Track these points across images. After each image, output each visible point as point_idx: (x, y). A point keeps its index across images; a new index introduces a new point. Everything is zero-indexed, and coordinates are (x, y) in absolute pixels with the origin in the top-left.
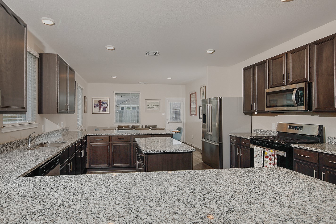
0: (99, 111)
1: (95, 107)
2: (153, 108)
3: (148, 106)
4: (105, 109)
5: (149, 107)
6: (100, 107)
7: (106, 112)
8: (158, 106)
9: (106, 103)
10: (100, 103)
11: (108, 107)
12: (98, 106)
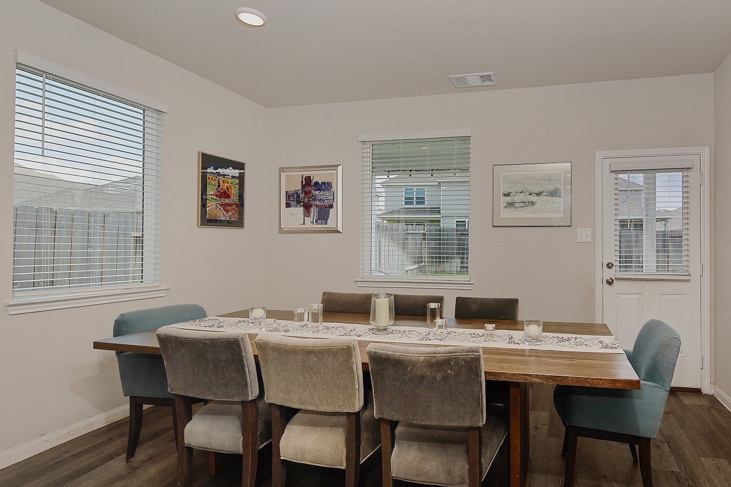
0: (304, 224)
1: (288, 205)
2: (533, 203)
3: (508, 194)
4: (323, 216)
5: (509, 199)
6: (307, 207)
7: (331, 224)
8: (554, 193)
9: (326, 186)
10: (307, 189)
11: (334, 205)
12: (298, 202)
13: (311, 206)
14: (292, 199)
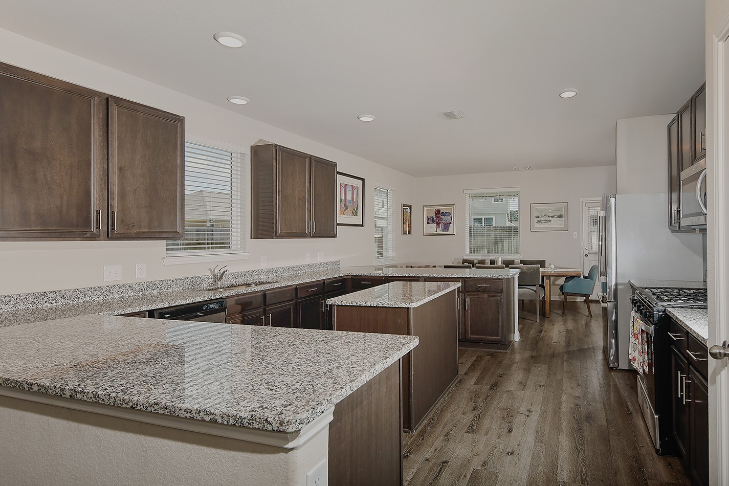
0: (437, 231)
1: (428, 223)
2: (550, 221)
3: (538, 217)
4: (446, 227)
5: (539, 219)
6: (438, 224)
7: (450, 231)
8: (560, 216)
9: (448, 214)
10: (438, 215)
11: (452, 222)
12: (433, 221)
13: (440, 223)
14: (430, 220)
